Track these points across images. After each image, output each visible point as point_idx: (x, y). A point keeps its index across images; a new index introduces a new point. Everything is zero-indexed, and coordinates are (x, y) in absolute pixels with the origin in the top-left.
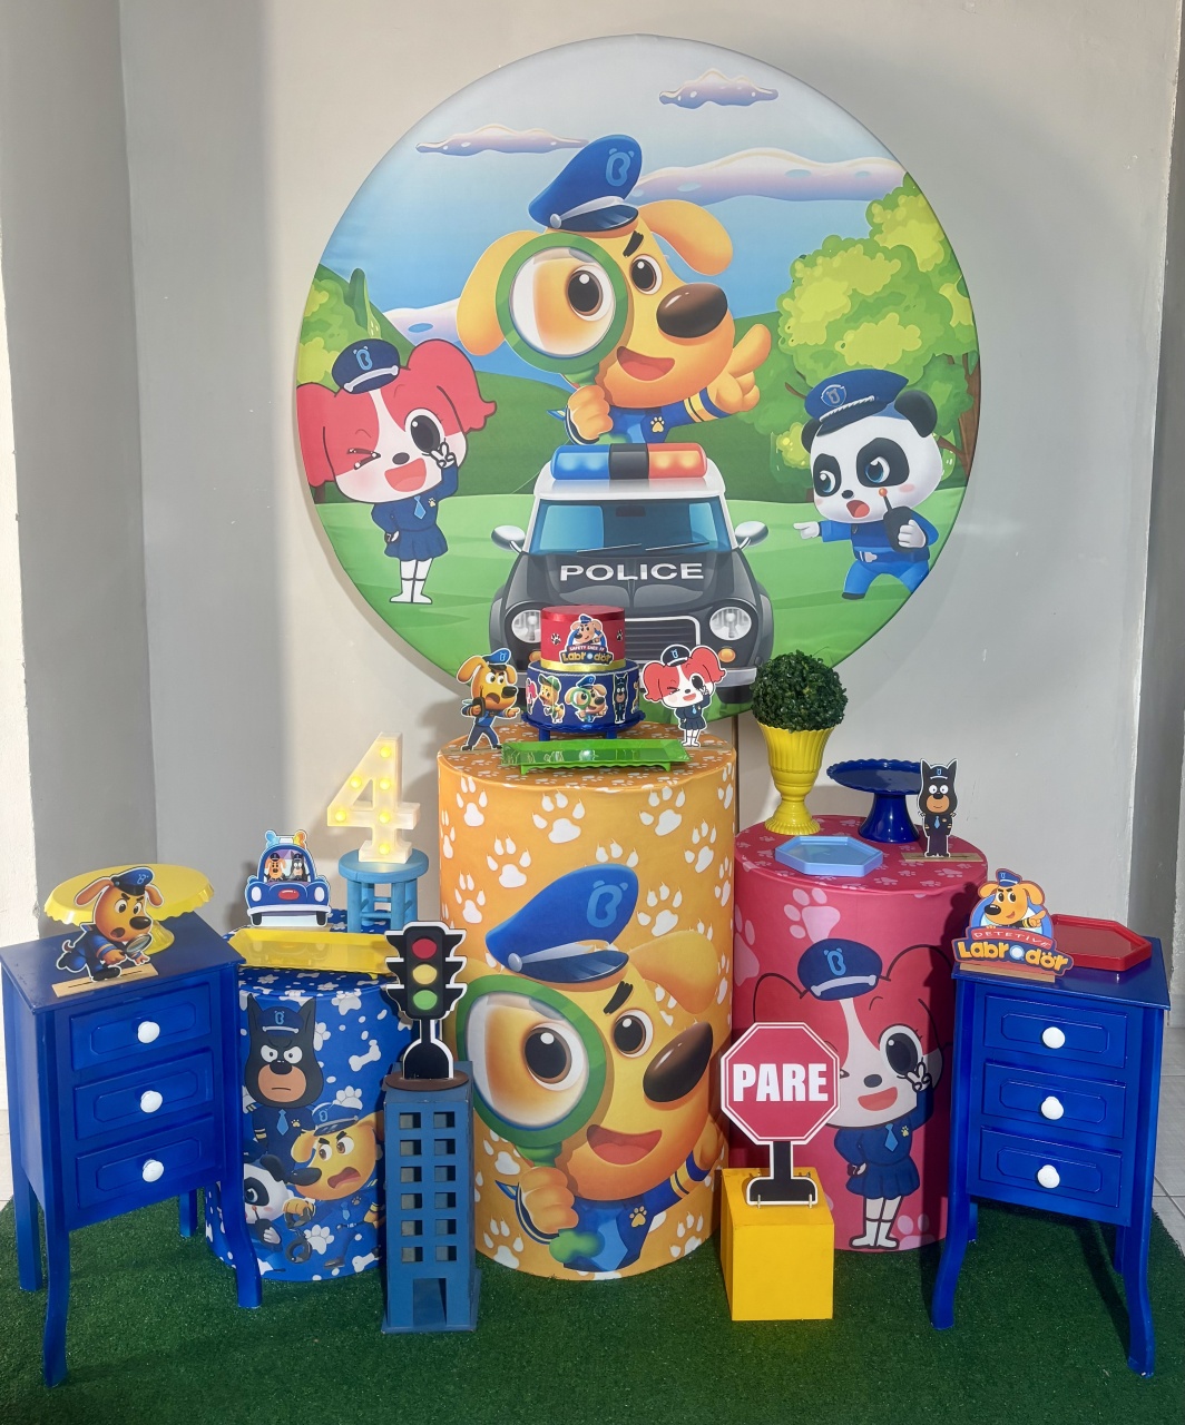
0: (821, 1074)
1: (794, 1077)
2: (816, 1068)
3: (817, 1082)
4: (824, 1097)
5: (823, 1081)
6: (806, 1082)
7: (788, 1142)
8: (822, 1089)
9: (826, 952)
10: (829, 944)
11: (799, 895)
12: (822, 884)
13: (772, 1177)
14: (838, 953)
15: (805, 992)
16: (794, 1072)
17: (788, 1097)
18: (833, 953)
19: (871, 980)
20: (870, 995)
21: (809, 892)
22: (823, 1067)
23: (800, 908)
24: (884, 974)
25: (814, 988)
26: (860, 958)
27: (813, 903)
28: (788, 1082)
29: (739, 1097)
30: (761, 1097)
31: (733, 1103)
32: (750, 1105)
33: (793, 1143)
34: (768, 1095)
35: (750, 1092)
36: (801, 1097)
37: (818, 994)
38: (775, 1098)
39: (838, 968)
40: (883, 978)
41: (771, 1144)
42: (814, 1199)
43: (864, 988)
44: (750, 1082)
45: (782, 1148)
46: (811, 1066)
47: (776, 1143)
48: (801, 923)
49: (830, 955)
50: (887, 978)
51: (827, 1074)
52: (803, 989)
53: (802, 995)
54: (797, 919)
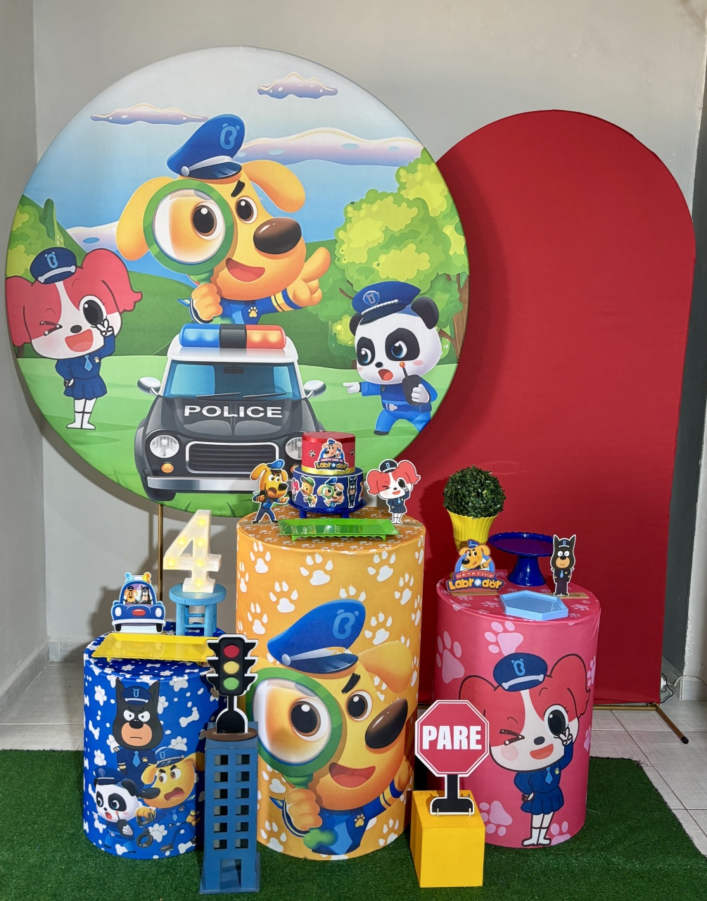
0: (478, 733)
1: (461, 734)
2: (474, 729)
3: (475, 737)
4: (479, 747)
5: (479, 737)
6: (468, 737)
7: (456, 775)
8: (478, 742)
9: (513, 661)
10: (515, 656)
11: (496, 626)
12: (510, 618)
13: (446, 797)
14: (521, 662)
15: (498, 687)
16: (461, 731)
17: (457, 747)
18: (518, 662)
19: (540, 678)
20: (540, 687)
21: (503, 624)
22: (479, 728)
23: (496, 634)
24: (548, 673)
25: (504, 684)
26: (535, 664)
27: (506, 631)
28: (457, 737)
29: (426, 746)
30: (440, 747)
31: (422, 751)
32: (433, 751)
33: (459, 776)
34: (444, 746)
35: (433, 743)
36: (465, 747)
37: (507, 688)
38: (449, 747)
39: (520, 671)
40: (548, 676)
41: (446, 776)
42: (472, 811)
43: (536, 683)
44: (433, 737)
45: (452, 779)
46: (471, 727)
47: (449, 776)
48: (497, 643)
49: (515, 663)
50: (550, 676)
51: (481, 733)
52: (496, 685)
53: (496, 689)
54: (494, 641)
